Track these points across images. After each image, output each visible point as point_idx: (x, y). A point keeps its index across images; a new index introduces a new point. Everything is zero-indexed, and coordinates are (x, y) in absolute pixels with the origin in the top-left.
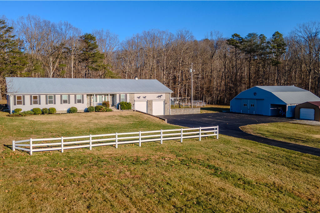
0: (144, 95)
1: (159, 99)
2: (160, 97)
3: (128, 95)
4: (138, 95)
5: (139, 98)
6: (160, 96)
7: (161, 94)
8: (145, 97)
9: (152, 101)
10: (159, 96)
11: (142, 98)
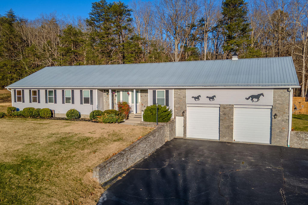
0: (211, 93)
1: (254, 103)
2: (255, 100)
3: (172, 93)
4: (196, 93)
5: (197, 98)
6: (258, 97)
7: (260, 92)
8: (212, 98)
9: (231, 107)
10: (253, 97)
11: (204, 99)
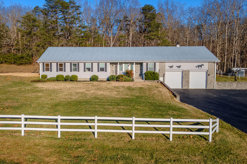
0: (178, 64)
3: (158, 65)
9: (189, 71)
